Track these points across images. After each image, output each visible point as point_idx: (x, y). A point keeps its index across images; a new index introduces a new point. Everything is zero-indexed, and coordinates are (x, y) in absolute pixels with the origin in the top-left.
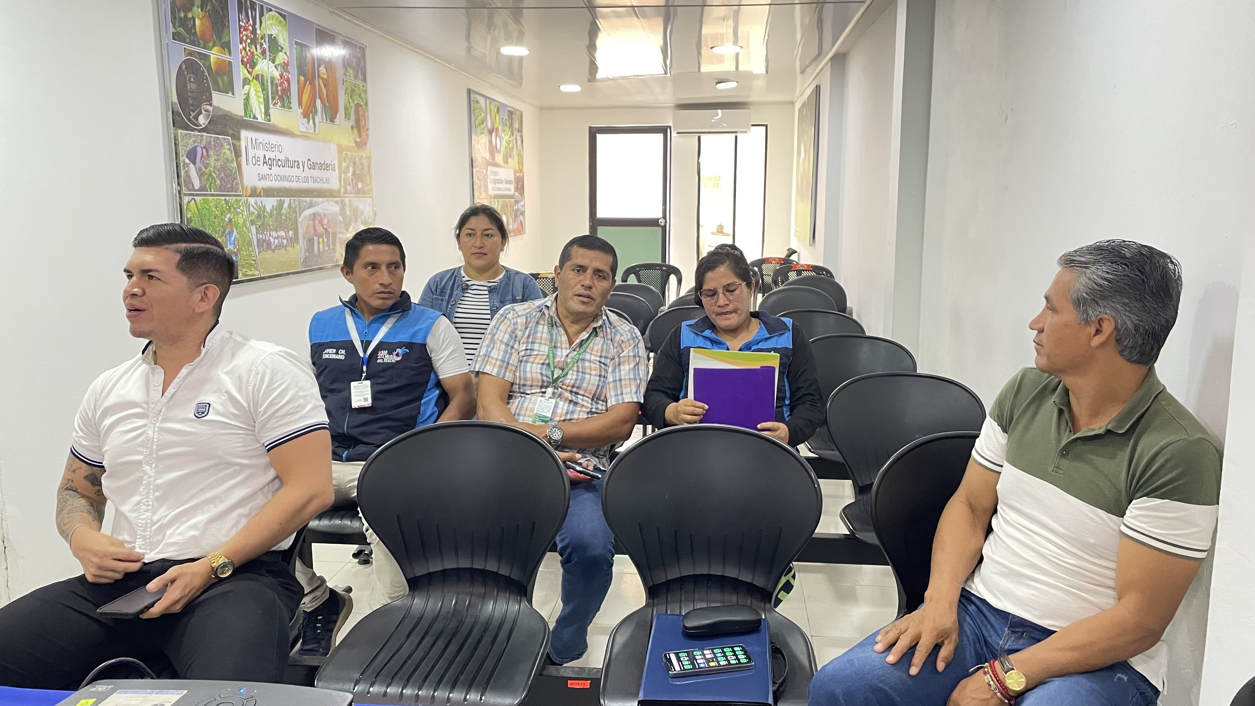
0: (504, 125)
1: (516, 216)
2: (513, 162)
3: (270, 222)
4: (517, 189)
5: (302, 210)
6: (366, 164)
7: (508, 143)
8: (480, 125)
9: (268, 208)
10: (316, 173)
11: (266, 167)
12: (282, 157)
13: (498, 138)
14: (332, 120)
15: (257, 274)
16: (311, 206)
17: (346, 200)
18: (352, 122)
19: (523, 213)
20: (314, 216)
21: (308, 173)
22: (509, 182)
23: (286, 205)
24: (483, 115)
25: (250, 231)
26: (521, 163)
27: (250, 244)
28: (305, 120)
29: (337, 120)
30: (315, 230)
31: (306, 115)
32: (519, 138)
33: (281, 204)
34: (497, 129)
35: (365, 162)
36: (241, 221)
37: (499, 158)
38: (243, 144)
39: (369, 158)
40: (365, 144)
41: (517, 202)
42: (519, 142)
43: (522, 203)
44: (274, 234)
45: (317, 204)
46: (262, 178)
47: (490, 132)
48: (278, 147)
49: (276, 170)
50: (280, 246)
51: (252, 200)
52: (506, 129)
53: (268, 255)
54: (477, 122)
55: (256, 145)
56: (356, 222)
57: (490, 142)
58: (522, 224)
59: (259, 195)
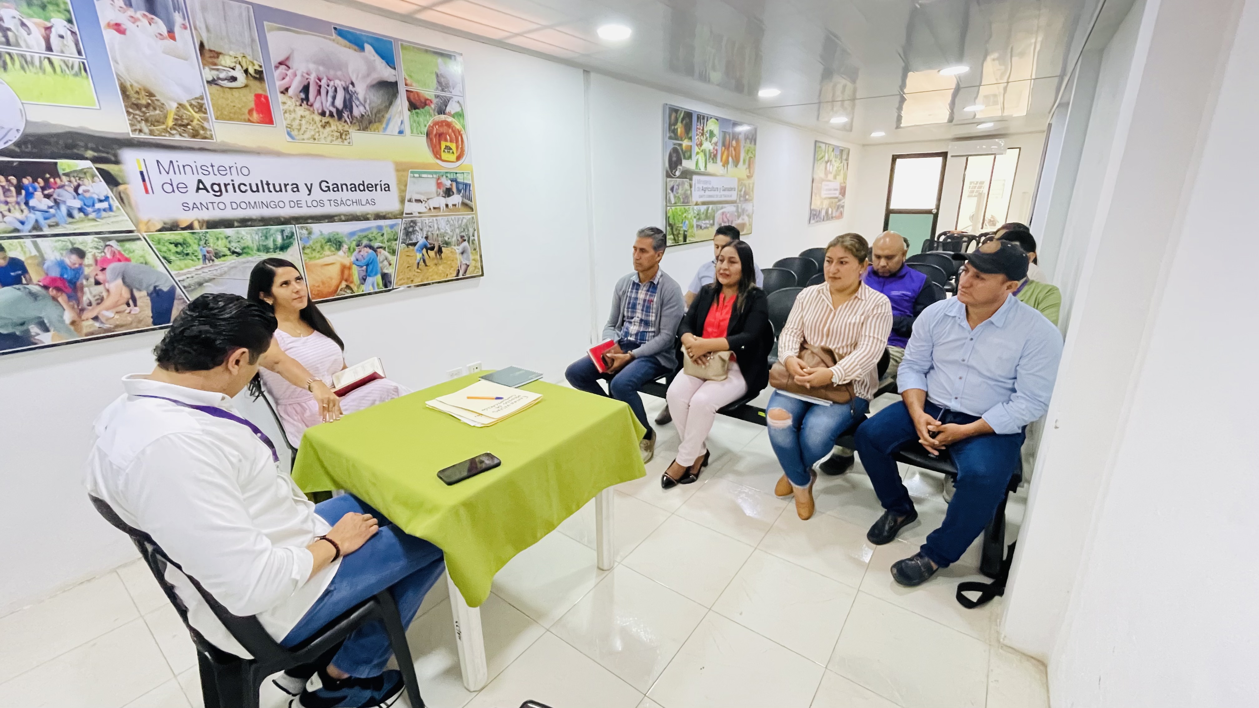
0: (836, 157)
1: (838, 208)
2: (840, 178)
3: (703, 216)
4: (840, 193)
5: (717, 210)
6: (751, 187)
7: (838, 168)
8: (820, 159)
9: (702, 211)
10: (726, 193)
11: (703, 192)
12: (710, 186)
13: (831, 166)
14: (736, 166)
15: (695, 240)
16: (722, 208)
17: (740, 205)
18: (747, 165)
19: (843, 207)
20: (723, 213)
21: (723, 193)
22: (836, 190)
23: (710, 209)
24: (823, 154)
25: (693, 220)
26: (845, 178)
27: (693, 227)
28: (723, 168)
29: (739, 166)
30: (723, 219)
31: (724, 166)
32: (846, 165)
33: (708, 209)
34: (831, 161)
35: (751, 186)
37: (830, 177)
38: (693, 182)
39: (753, 184)
40: (752, 176)
41: (839, 201)
42: (845, 167)
43: (843, 201)
44: (704, 222)
45: (725, 207)
46: (701, 197)
47: (827, 162)
48: (709, 182)
49: (707, 193)
50: (706, 228)
51: (695, 207)
52: (838, 160)
53: (700, 232)
55: (699, 182)
56: (743, 215)
57: (826, 168)
58: (841, 213)
59: (699, 205)
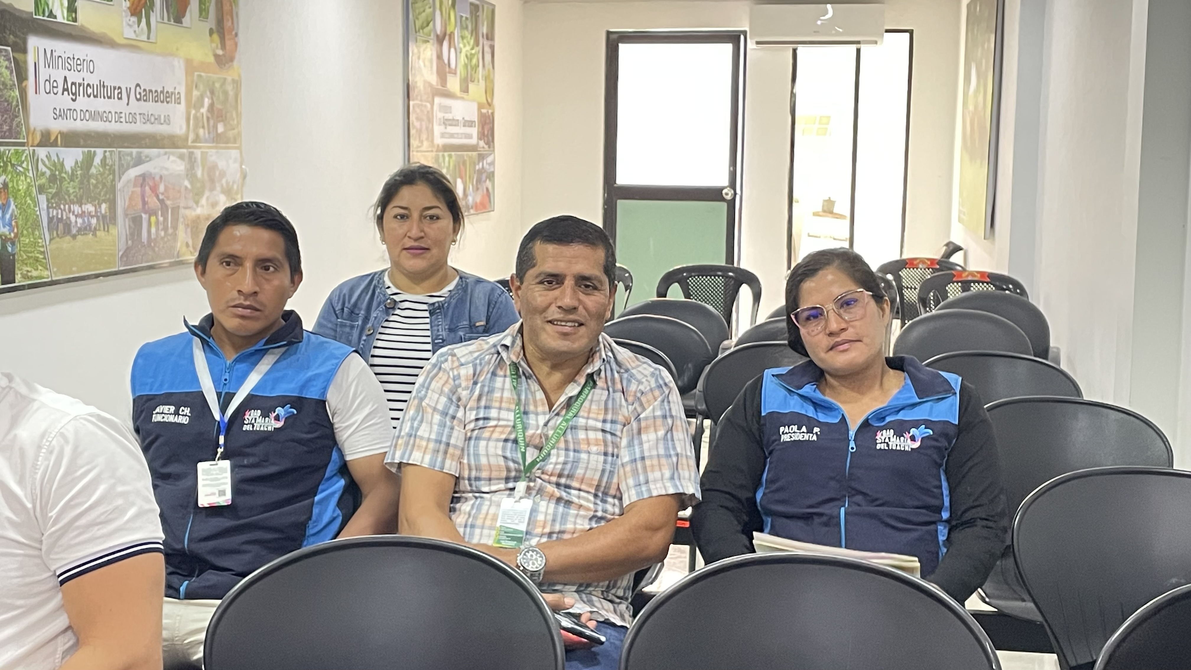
0: (464, 28)
1: (479, 181)
2: (477, 90)
3: (71, 188)
4: (482, 136)
5: (123, 169)
6: (231, 93)
7: (470, 58)
8: (422, 28)
9: (69, 165)
10: (150, 107)
11: (67, 97)
12: (93, 80)
13: (452, 50)
14: (178, 20)
15: (46, 275)
16: (139, 162)
17: (198, 153)
18: (211, 22)
19: (491, 176)
21: (136, 107)
22: (469, 124)
23: (97, 160)
24: (428, 11)
25: (36, 203)
26: (490, 91)
27: (36, 225)
28: (134, 19)
29: (186, 20)
31: (135, 12)
32: (487, 49)
33: (89, 159)
34: (451, 35)
35: (229, 88)
36: (22, 187)
37: (454, 84)
38: (31, 59)
40: (232, 59)
41: (481, 157)
42: (488, 57)
43: (490, 159)
45: (149, 159)
46: (60, 114)
47: (440, 40)
48: (89, 65)
49: (83, 103)
50: (85, 230)
51: (42, 152)
52: (467, 34)
54: (418, 24)
55: (52, 60)
56: (212, 189)
57: (440, 57)
58: (489, 195)
59: (54, 144)
